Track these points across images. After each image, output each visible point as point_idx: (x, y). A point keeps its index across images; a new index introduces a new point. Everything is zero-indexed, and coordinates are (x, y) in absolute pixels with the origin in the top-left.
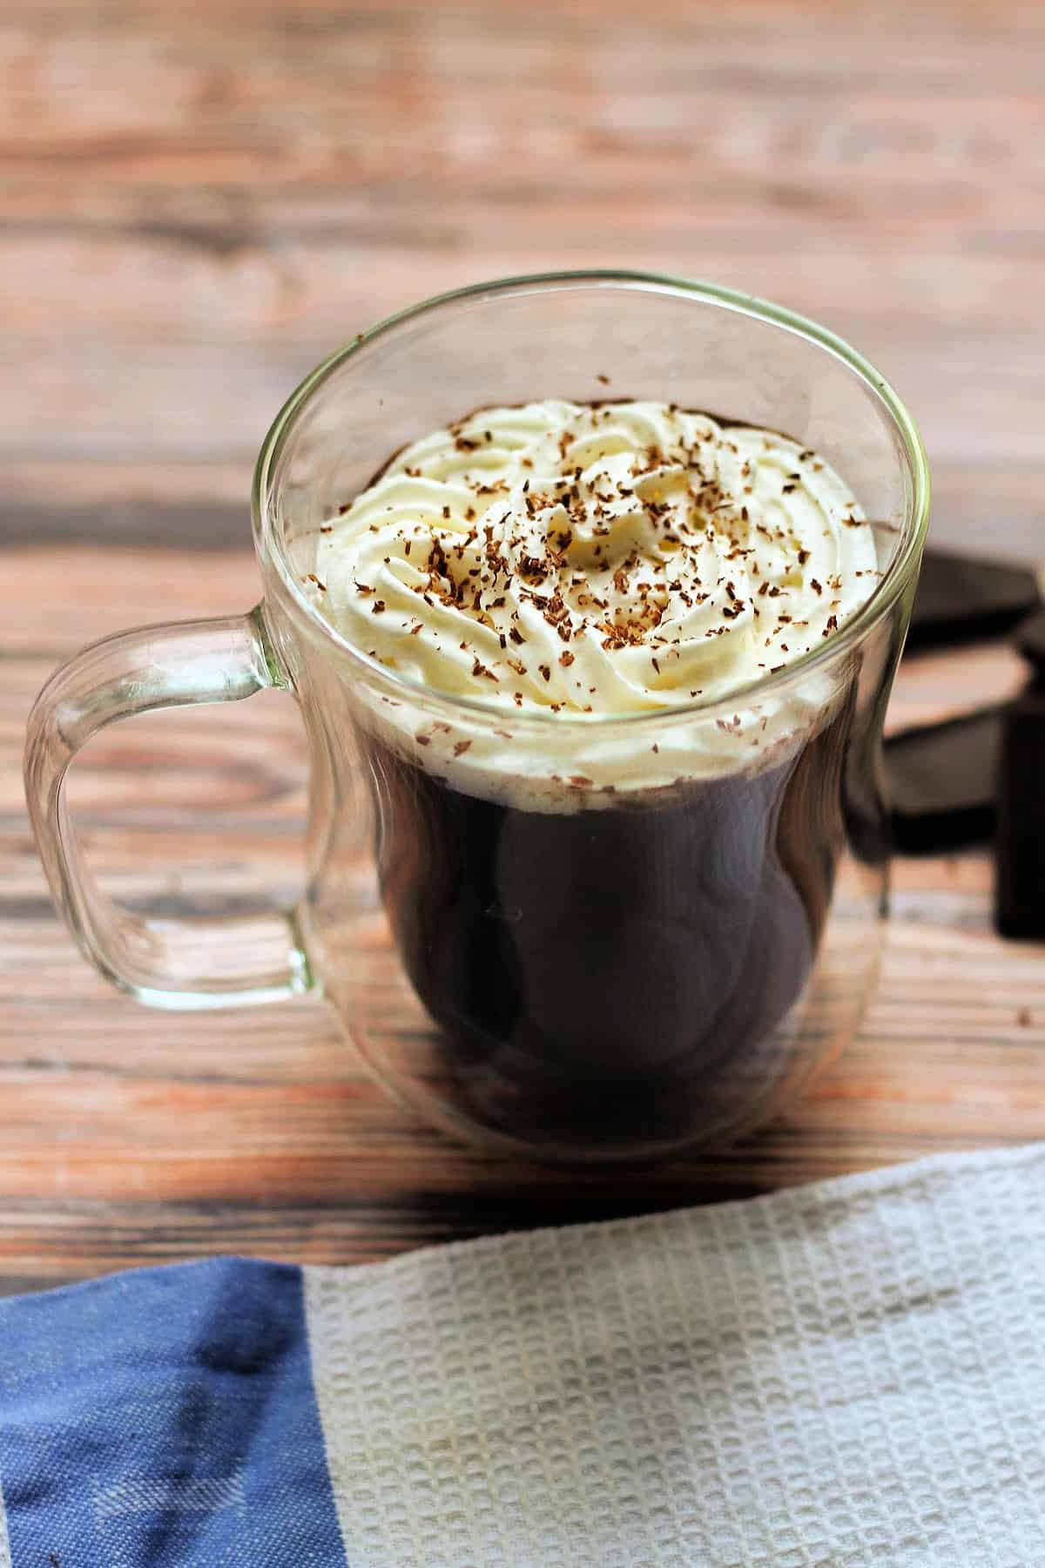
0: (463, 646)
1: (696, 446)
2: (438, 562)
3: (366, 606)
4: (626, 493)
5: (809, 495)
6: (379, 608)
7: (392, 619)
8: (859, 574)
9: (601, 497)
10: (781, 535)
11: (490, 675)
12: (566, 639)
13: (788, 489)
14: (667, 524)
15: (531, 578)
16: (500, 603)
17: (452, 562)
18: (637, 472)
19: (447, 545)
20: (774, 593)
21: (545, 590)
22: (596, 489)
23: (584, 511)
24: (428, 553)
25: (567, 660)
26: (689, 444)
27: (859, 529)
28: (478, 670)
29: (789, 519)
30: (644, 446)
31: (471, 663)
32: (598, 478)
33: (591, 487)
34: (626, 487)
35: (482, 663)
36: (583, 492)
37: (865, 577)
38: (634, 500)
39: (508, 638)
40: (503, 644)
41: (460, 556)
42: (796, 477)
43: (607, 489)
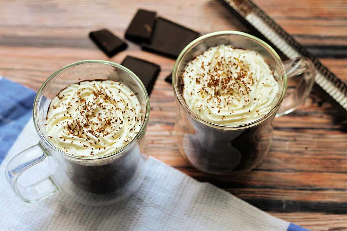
0: (80, 143)
1: (101, 90)
2: (69, 127)
3: (62, 140)
4: (94, 104)
5: (123, 93)
6: (64, 140)
7: (67, 141)
8: (137, 105)
9: (90, 106)
10: (121, 101)
11: (87, 146)
12: (97, 137)
13: (119, 92)
14: (102, 106)
15: (86, 127)
16: (83, 133)
17: (71, 127)
18: (94, 100)
19: (70, 124)
20: (124, 112)
21: (89, 129)
22: (89, 105)
23: (89, 110)
24: (67, 126)
25: (99, 141)
26: (100, 91)
27: (134, 96)
28: (84, 146)
29: (122, 97)
30: (92, 92)
31: (83, 145)
32: (89, 103)
33: (88, 105)
34: (94, 103)
35: (85, 145)
36: (87, 106)
37: (138, 105)
38: (96, 105)
39: (87, 139)
40: (87, 140)
41: (72, 125)
42: (120, 90)
43: (91, 104)
